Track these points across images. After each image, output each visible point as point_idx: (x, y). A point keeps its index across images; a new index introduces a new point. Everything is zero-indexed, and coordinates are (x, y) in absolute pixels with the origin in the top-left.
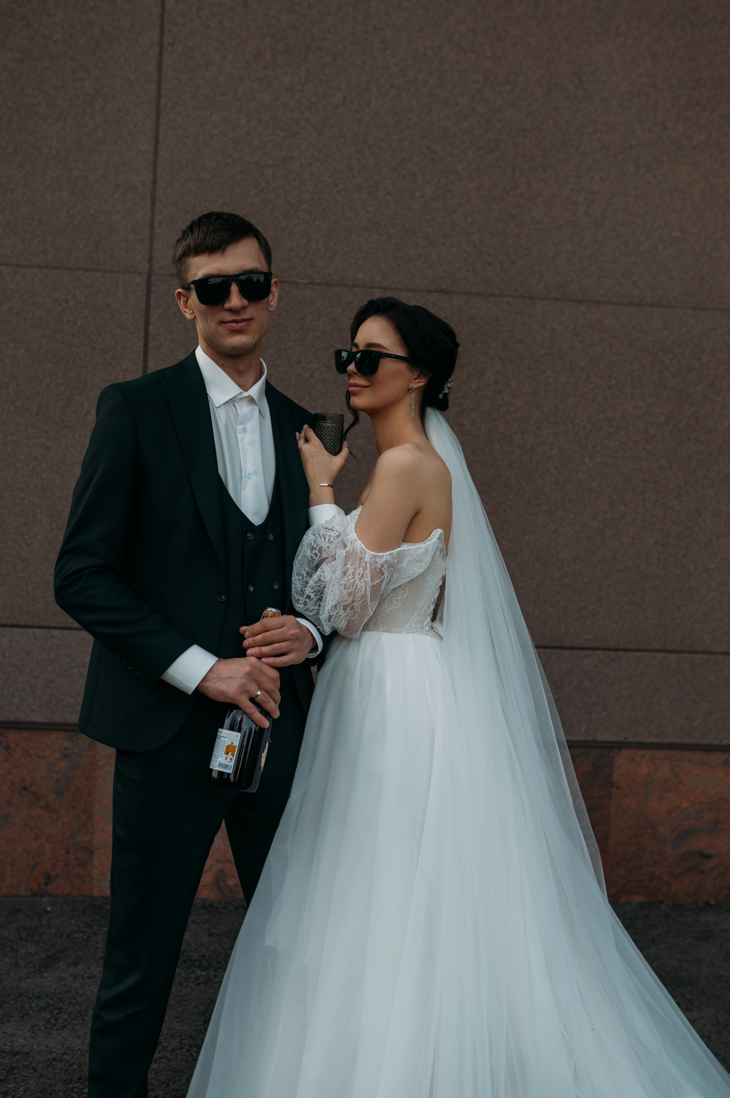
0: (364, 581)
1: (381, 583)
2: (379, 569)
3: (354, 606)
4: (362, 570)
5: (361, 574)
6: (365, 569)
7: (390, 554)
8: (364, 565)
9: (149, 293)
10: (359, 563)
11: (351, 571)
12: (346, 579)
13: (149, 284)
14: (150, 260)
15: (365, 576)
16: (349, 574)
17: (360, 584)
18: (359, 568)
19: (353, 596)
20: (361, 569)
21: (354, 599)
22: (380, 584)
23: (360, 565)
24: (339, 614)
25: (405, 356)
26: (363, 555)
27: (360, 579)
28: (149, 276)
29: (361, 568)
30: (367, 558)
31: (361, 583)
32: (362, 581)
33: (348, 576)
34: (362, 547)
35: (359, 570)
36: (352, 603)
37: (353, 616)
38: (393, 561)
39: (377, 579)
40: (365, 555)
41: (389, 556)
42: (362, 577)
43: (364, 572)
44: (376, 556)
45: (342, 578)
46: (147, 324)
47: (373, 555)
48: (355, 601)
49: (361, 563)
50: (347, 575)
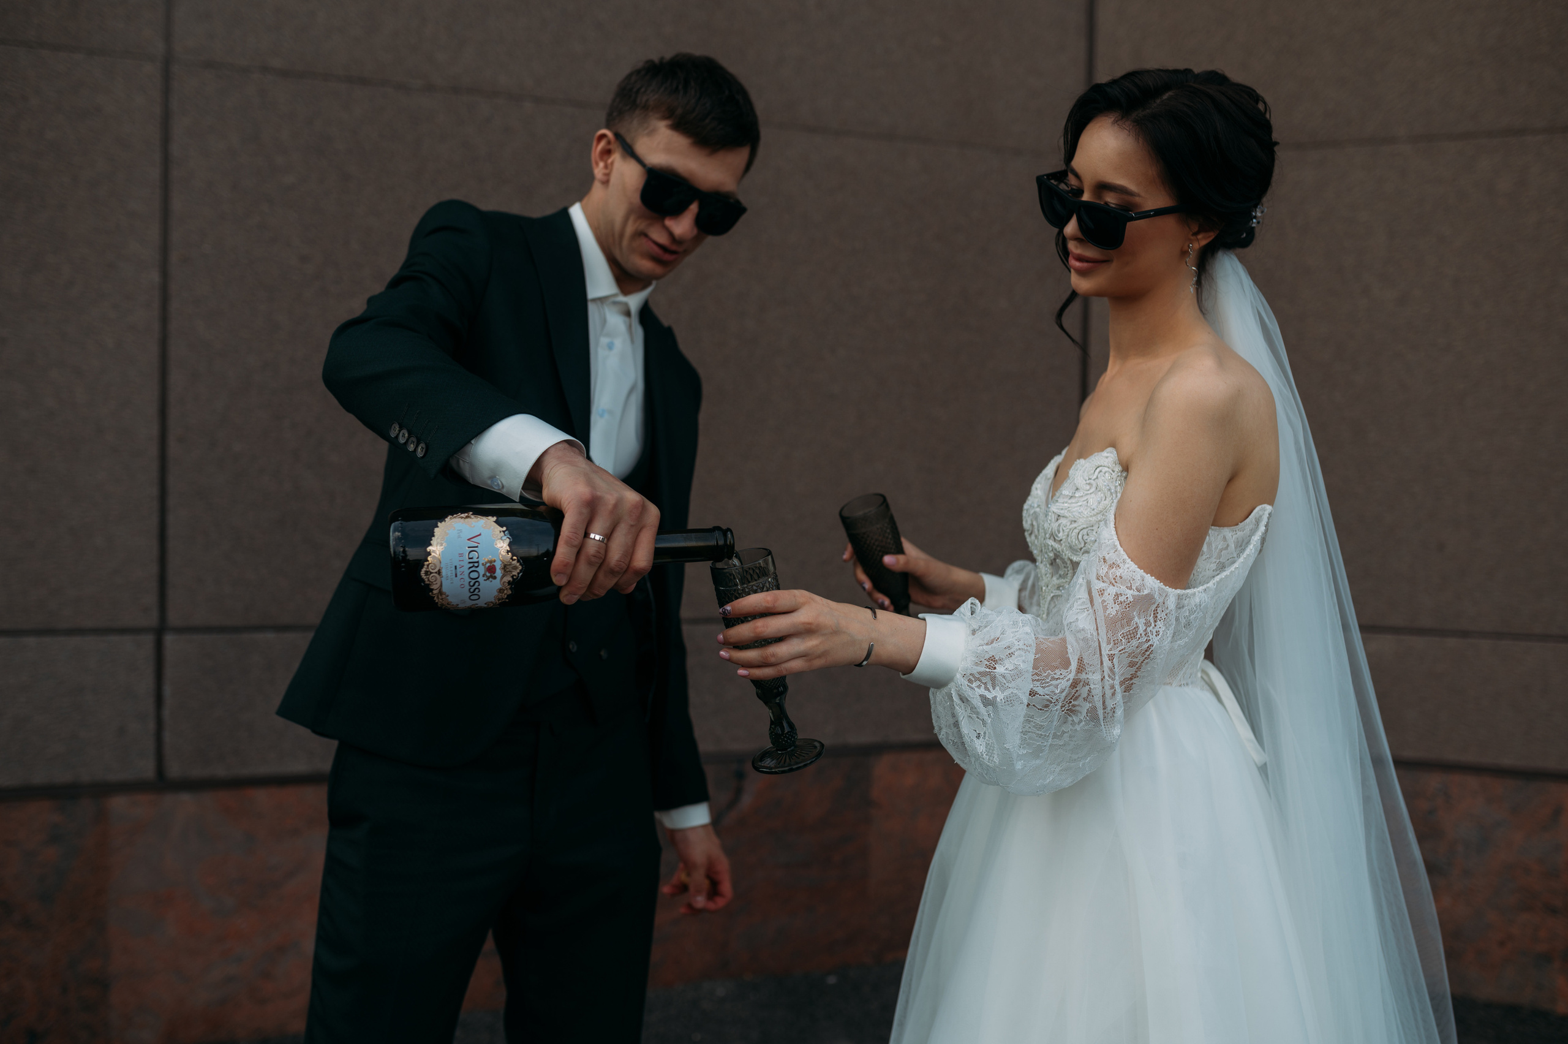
4: (1161, 626)
9: (167, 91)
10: (1154, 614)
12: (1135, 643)
13: (167, 76)
14: (168, 37)
16: (1141, 635)
18: (1155, 621)
19: (1137, 668)
21: (1136, 672)
23: (1156, 617)
28: (168, 62)
29: (1159, 622)
33: (1139, 638)
35: (1155, 626)
36: (1131, 679)
41: (1204, 594)
45: (1129, 642)
46: (166, 140)
48: (1138, 677)
49: (1158, 613)
50: (1138, 636)
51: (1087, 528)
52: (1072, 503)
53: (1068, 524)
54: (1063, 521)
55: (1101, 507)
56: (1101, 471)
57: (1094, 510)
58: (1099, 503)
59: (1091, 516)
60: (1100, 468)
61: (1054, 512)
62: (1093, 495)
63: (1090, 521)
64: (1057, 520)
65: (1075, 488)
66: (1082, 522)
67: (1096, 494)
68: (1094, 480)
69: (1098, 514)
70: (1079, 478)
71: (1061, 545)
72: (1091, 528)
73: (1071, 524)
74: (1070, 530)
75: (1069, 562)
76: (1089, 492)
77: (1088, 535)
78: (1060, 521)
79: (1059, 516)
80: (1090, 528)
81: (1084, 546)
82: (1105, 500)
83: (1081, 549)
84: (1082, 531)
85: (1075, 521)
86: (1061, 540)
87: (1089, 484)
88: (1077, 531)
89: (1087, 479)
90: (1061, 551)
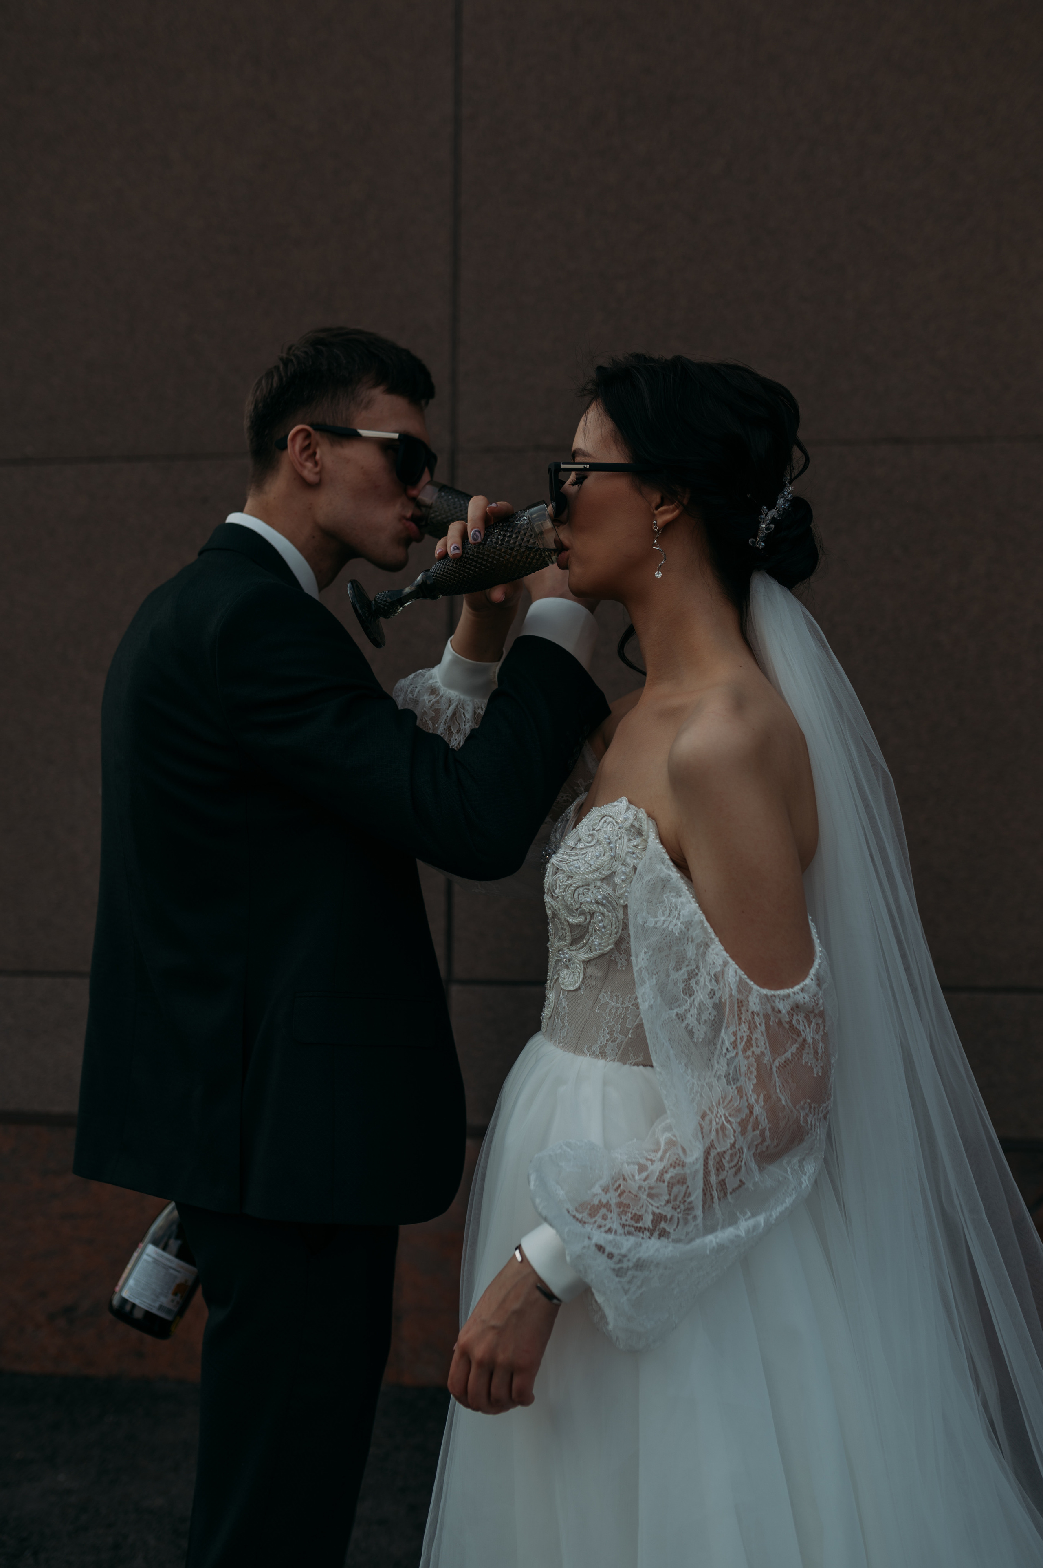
0: (753, 1052)
1: (800, 1051)
2: (787, 1024)
3: (757, 1118)
5: (745, 1039)
6: (752, 1027)
7: (802, 990)
8: (750, 1018)
11: (729, 1039)
15: (753, 1043)
17: (746, 1062)
20: (744, 1027)
22: (798, 1056)
24: (737, 1146)
25: (622, 462)
26: (744, 995)
27: (745, 1050)
30: (754, 1003)
31: (748, 1058)
32: (749, 1053)
34: (740, 978)
37: (762, 1143)
38: (813, 1004)
39: (788, 1045)
40: (748, 996)
42: (748, 1044)
43: (751, 1033)
44: (774, 998)
47: (766, 995)
51: (583, 886)
52: (572, 855)
53: (565, 879)
54: (560, 875)
55: (599, 862)
56: (605, 822)
57: (591, 866)
58: (597, 858)
59: (588, 873)
60: (605, 818)
61: (553, 864)
62: (593, 849)
63: (587, 878)
64: (556, 873)
65: (578, 839)
66: (577, 880)
67: (595, 848)
68: (597, 831)
69: (595, 871)
70: (584, 827)
71: (557, 902)
72: (587, 887)
73: (568, 880)
74: (567, 886)
75: (566, 923)
76: (590, 845)
77: (584, 895)
78: (557, 875)
79: (558, 869)
80: (585, 887)
81: (580, 907)
82: (604, 855)
83: (577, 909)
84: (578, 889)
85: (572, 877)
86: (558, 897)
87: (592, 835)
88: (572, 888)
89: (592, 829)
90: (557, 910)
